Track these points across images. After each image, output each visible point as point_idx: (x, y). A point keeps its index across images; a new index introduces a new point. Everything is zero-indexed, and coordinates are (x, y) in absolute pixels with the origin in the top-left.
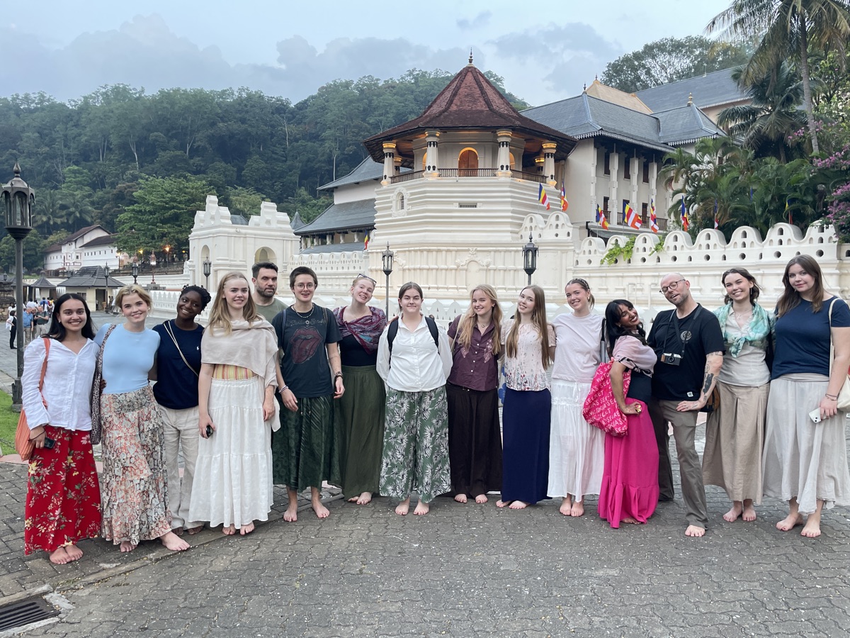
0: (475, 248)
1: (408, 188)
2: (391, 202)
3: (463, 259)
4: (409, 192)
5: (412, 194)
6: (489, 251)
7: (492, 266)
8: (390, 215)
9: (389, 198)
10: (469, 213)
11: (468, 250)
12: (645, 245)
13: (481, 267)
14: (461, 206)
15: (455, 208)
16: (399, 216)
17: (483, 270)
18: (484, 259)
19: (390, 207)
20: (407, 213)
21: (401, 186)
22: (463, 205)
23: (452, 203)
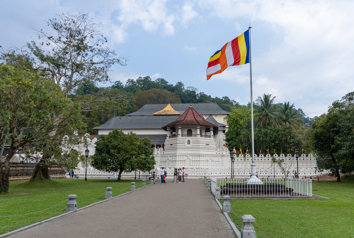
0: (211, 156)
1: (192, 139)
3: (208, 158)
5: (193, 141)
6: (213, 157)
7: (214, 160)
8: (185, 146)
9: (184, 141)
10: (207, 147)
11: (209, 156)
12: (241, 156)
16: (189, 146)
17: (212, 161)
18: (212, 159)
19: (184, 143)
20: (192, 146)
21: (189, 138)
22: (206, 144)
23: (204, 144)
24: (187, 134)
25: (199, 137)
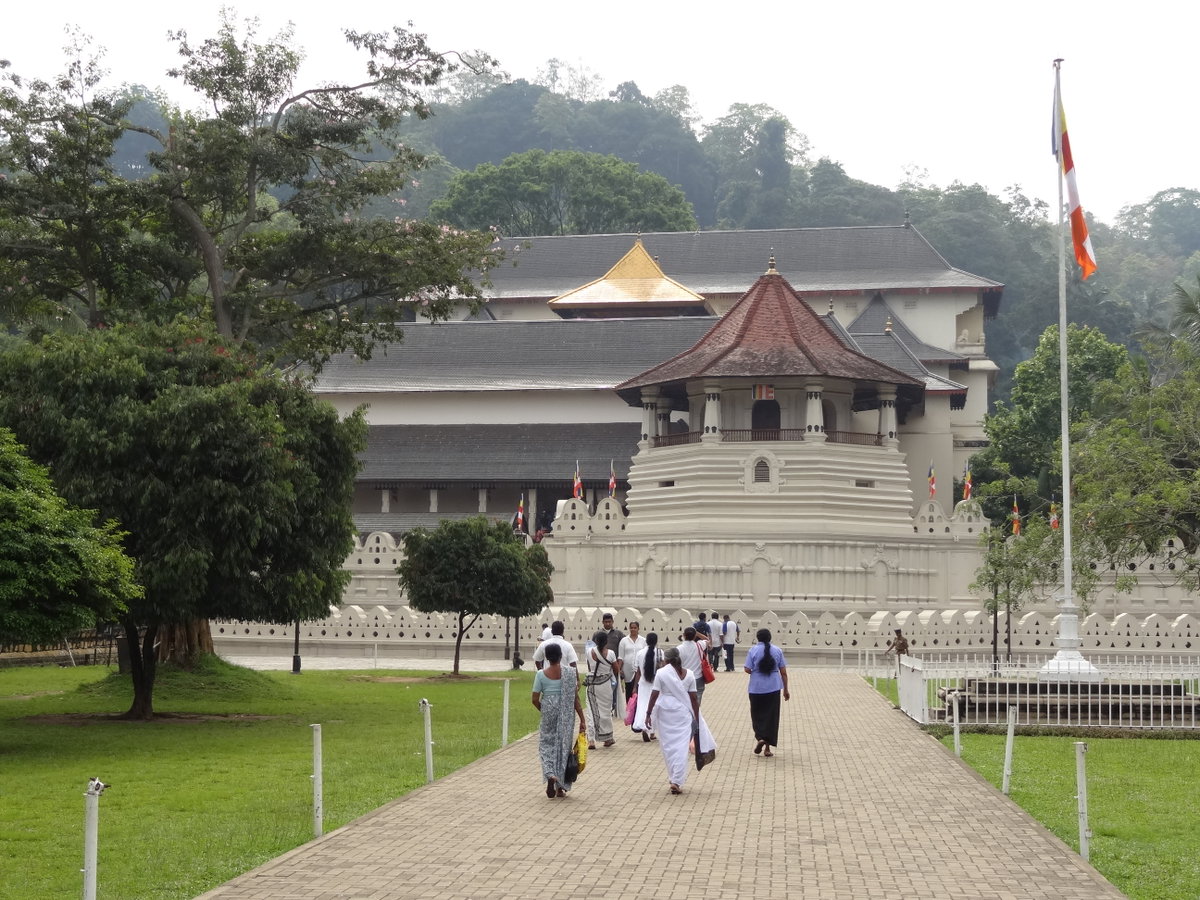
0: (883, 544)
1: (777, 453)
2: (743, 470)
3: (870, 559)
4: (783, 458)
5: (787, 463)
6: (897, 549)
7: (901, 569)
8: (743, 489)
9: (737, 462)
10: (863, 494)
11: (877, 546)
13: (891, 570)
14: (858, 484)
15: (850, 487)
16: (761, 491)
17: (893, 574)
18: (893, 560)
19: (737, 477)
20: (780, 490)
21: (764, 449)
22: (860, 483)
23: (847, 479)
24: (750, 428)
25: (816, 440)
